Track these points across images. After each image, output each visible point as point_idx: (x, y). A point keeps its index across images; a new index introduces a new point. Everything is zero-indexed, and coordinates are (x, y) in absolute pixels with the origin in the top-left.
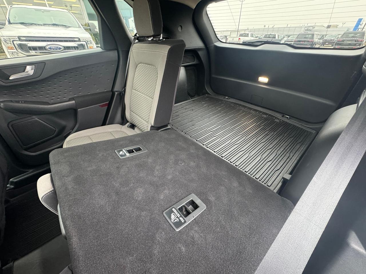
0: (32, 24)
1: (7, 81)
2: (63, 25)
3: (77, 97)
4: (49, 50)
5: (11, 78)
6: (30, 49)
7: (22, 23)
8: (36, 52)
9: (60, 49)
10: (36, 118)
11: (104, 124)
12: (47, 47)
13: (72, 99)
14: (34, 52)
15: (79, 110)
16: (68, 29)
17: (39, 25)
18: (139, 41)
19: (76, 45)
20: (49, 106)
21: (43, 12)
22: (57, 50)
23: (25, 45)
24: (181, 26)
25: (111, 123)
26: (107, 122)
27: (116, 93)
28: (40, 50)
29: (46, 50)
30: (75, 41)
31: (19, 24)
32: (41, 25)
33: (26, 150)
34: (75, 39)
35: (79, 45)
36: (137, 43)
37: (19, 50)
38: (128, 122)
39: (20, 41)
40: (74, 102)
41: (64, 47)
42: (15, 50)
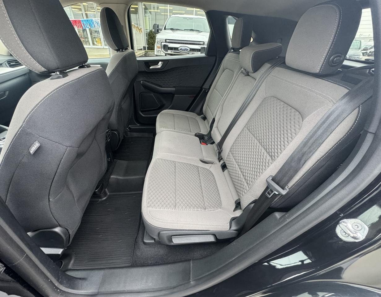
0: (177, 30)
1: (148, 69)
2: (197, 30)
3: (177, 86)
4: (179, 51)
5: (150, 68)
6: (169, 49)
7: (172, 29)
8: (171, 52)
9: (187, 50)
10: (152, 94)
11: (187, 110)
12: (179, 48)
13: (174, 87)
14: (170, 51)
15: (175, 95)
16: (200, 34)
17: (181, 30)
18: (234, 51)
19: (200, 48)
20: (161, 88)
21: (188, 20)
22: (185, 51)
23: (167, 46)
24: (282, 39)
25: (193, 111)
26: (190, 110)
27: (203, 90)
28: (174, 50)
29: (178, 50)
30: (200, 44)
31: (170, 30)
32: (183, 30)
33: (142, 112)
34: (201, 43)
35: (202, 48)
36: (231, 52)
37: (162, 49)
38: (203, 114)
39: (165, 42)
40: (174, 89)
41: (191, 49)
42: (160, 49)
